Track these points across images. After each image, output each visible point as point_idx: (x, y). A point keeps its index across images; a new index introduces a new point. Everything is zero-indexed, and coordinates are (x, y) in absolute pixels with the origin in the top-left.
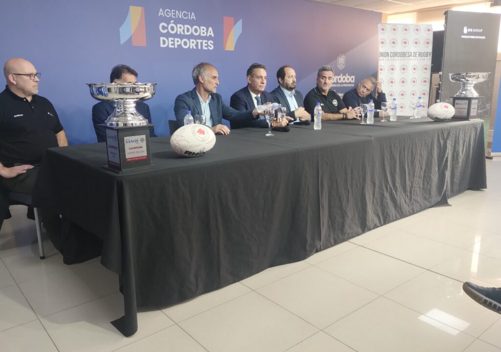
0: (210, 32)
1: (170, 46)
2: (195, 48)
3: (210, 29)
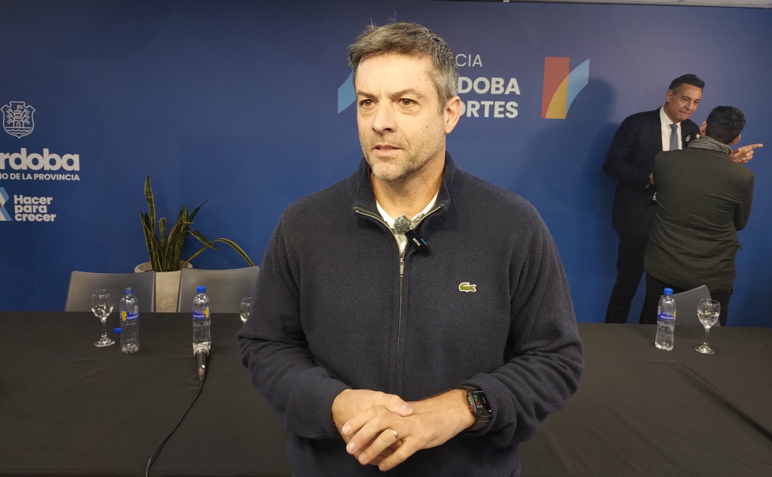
0: (513, 87)
2: (476, 115)
3: (513, 80)
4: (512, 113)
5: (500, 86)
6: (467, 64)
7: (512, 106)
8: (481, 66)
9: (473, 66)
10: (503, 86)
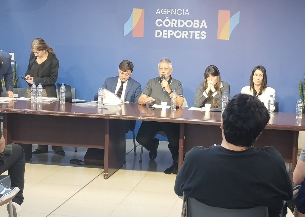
0: (204, 24)
1: (164, 37)
2: (187, 37)
4: (203, 37)
6: (182, 14)
7: (203, 33)
8: (189, 14)
9: (185, 14)
10: (199, 24)
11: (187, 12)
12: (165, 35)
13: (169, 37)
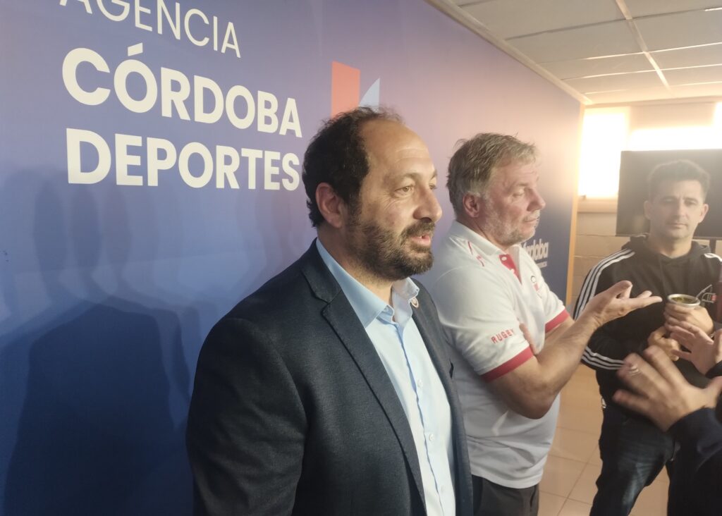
0: (291, 120)
1: (123, 179)
2: (234, 185)
3: (291, 104)
4: (291, 180)
5: (271, 113)
6: (211, 42)
7: (291, 164)
8: (238, 55)
9: (223, 50)
10: (276, 114)
11: (231, 41)
12: (132, 170)
13: (153, 181)
